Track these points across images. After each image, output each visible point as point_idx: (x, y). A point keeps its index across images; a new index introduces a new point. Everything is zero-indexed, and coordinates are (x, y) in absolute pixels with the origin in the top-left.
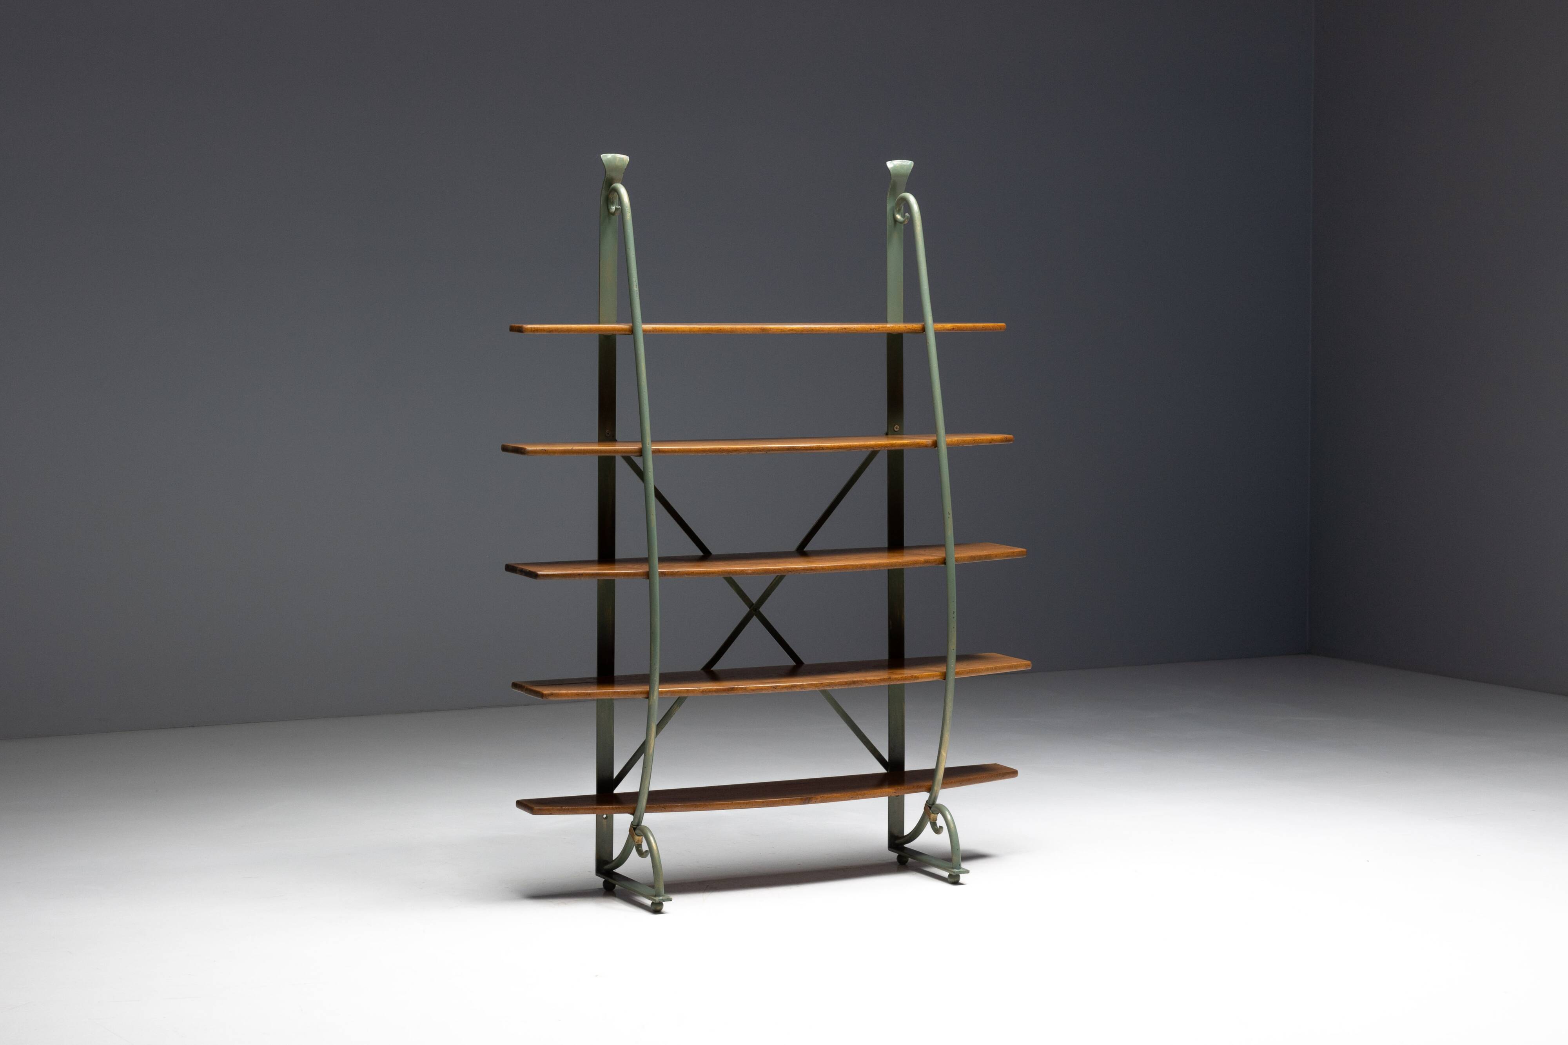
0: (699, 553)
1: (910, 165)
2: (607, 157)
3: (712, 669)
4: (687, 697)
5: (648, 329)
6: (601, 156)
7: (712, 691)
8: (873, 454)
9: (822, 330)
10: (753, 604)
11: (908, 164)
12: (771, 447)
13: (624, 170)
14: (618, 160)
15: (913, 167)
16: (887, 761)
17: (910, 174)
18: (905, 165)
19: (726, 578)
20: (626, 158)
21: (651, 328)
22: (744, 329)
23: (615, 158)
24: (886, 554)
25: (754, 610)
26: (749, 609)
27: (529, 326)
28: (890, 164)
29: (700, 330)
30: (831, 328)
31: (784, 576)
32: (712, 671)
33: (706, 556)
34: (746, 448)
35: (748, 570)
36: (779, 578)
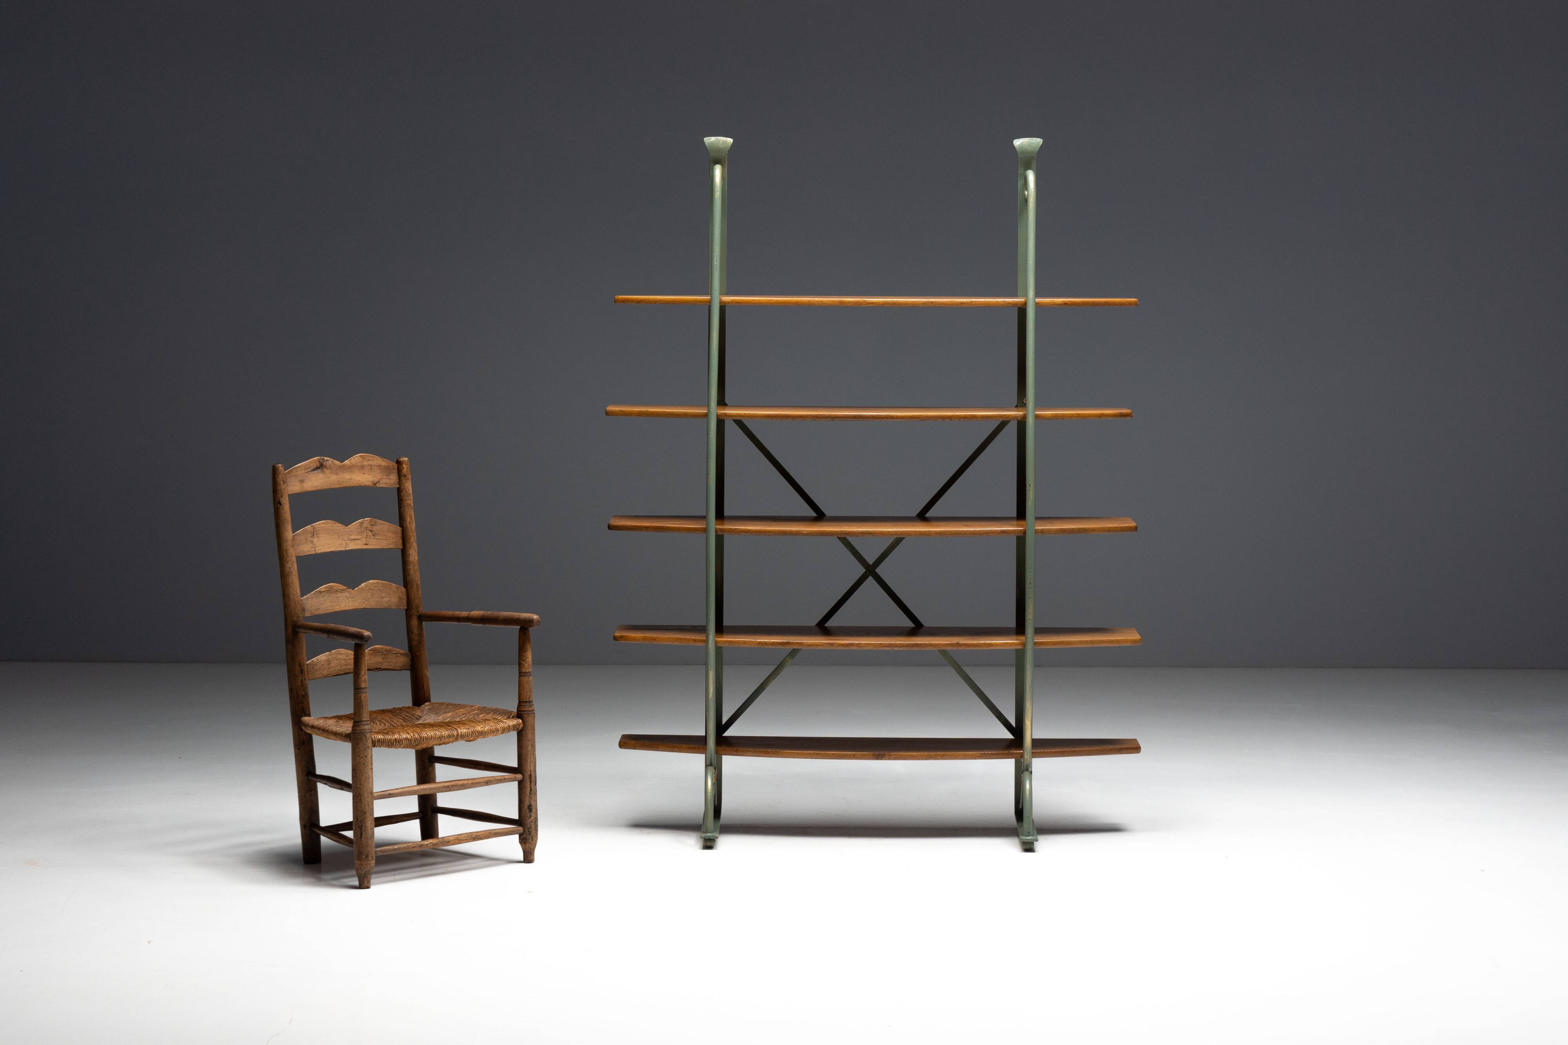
0: (813, 514)
1: (1039, 143)
2: (710, 140)
3: (825, 625)
4: (801, 649)
5: (727, 300)
6: (705, 139)
7: (768, 644)
8: (1003, 423)
9: (906, 304)
10: (870, 565)
11: (1037, 142)
12: (837, 415)
13: (727, 152)
14: (720, 143)
15: (1042, 144)
16: (1013, 726)
17: (1038, 151)
18: (1032, 143)
19: (839, 538)
20: (730, 140)
21: (729, 300)
22: (822, 302)
23: (719, 141)
24: (1015, 522)
25: (871, 571)
26: (865, 570)
27: (621, 297)
28: (1017, 143)
29: (777, 302)
30: (915, 301)
31: (904, 538)
32: (826, 627)
33: (820, 516)
34: (811, 415)
35: (804, 530)
36: (898, 540)
